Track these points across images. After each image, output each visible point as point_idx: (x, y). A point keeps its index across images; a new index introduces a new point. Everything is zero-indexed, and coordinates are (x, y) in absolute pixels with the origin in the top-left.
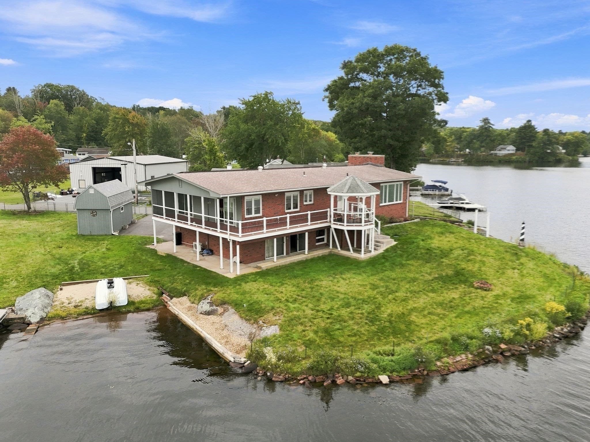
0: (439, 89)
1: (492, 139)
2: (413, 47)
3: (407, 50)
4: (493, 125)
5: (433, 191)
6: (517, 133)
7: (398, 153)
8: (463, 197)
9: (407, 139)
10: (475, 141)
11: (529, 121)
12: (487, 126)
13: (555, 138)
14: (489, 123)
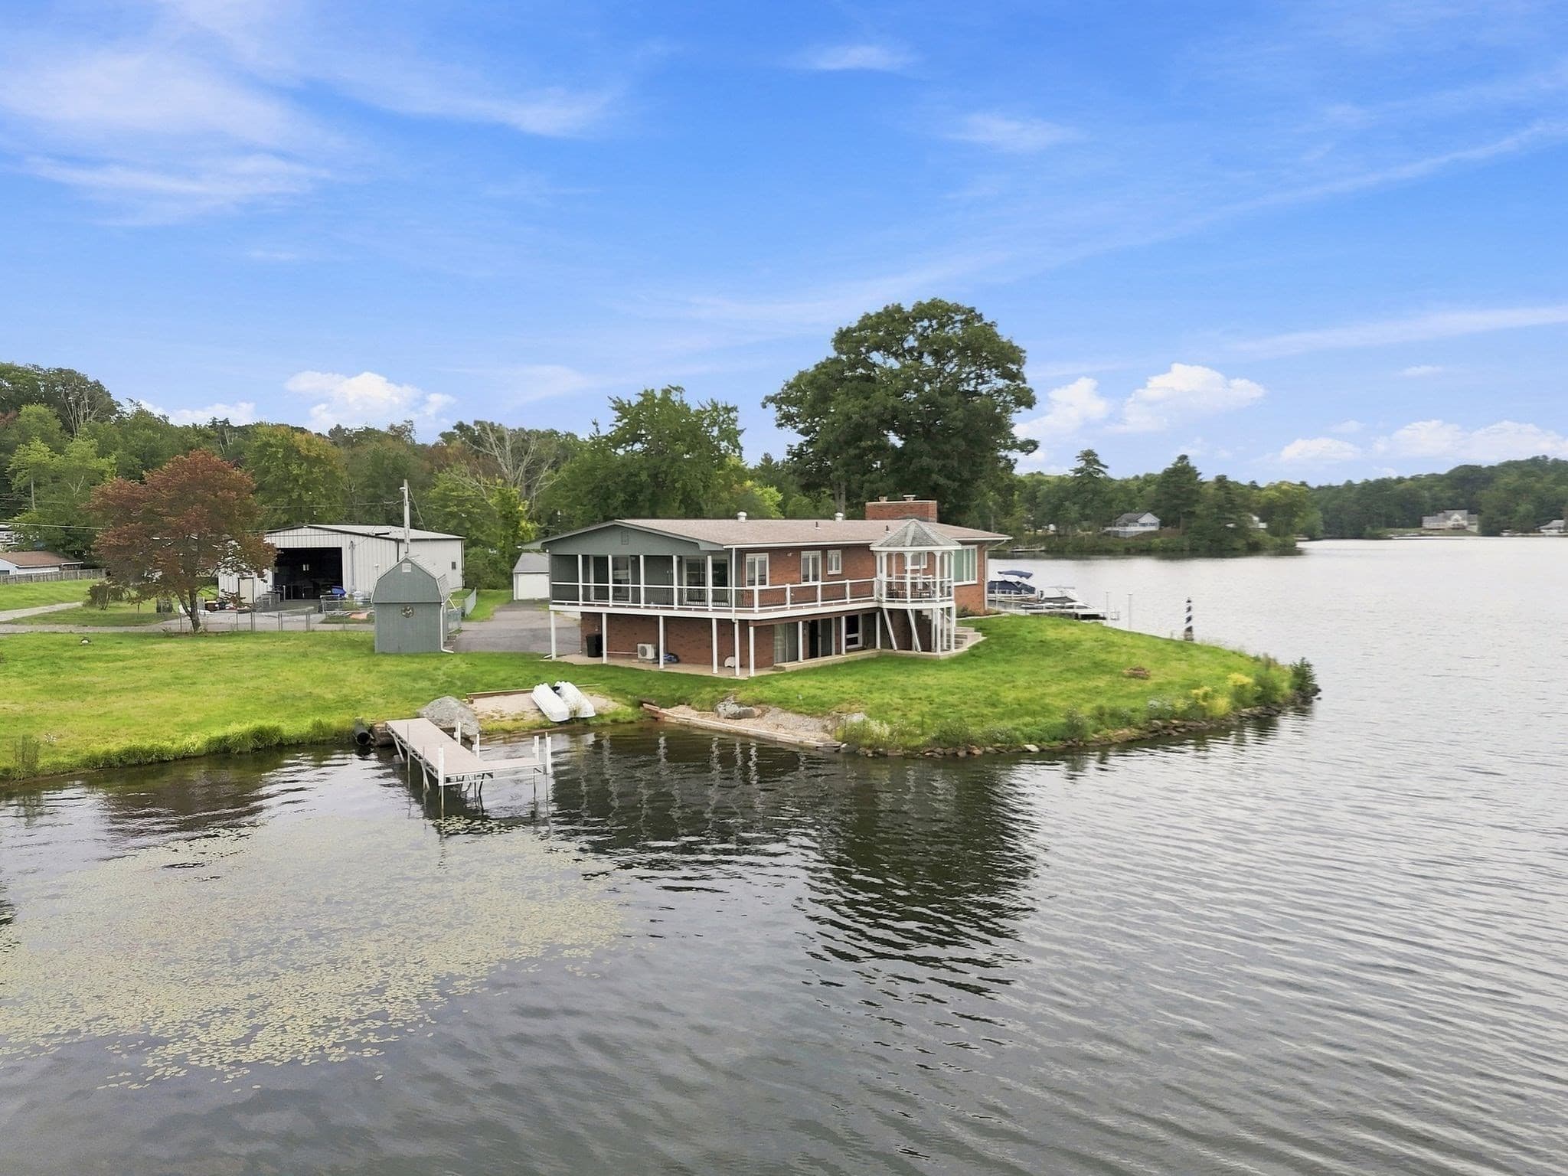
0: (1018, 382)
1: (1107, 498)
2: (968, 306)
3: (958, 309)
4: (1106, 467)
5: (1004, 593)
6: (1160, 485)
7: (951, 502)
8: (1071, 594)
9: (966, 475)
10: (1067, 503)
11: (1184, 458)
12: (1091, 469)
13: (1242, 495)
14: (1097, 462)
